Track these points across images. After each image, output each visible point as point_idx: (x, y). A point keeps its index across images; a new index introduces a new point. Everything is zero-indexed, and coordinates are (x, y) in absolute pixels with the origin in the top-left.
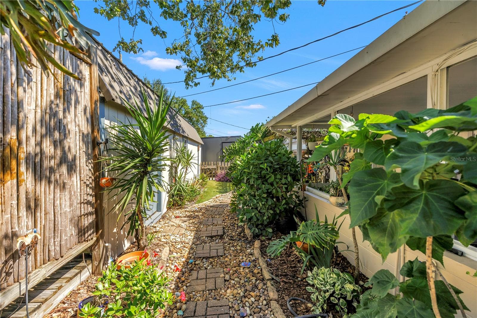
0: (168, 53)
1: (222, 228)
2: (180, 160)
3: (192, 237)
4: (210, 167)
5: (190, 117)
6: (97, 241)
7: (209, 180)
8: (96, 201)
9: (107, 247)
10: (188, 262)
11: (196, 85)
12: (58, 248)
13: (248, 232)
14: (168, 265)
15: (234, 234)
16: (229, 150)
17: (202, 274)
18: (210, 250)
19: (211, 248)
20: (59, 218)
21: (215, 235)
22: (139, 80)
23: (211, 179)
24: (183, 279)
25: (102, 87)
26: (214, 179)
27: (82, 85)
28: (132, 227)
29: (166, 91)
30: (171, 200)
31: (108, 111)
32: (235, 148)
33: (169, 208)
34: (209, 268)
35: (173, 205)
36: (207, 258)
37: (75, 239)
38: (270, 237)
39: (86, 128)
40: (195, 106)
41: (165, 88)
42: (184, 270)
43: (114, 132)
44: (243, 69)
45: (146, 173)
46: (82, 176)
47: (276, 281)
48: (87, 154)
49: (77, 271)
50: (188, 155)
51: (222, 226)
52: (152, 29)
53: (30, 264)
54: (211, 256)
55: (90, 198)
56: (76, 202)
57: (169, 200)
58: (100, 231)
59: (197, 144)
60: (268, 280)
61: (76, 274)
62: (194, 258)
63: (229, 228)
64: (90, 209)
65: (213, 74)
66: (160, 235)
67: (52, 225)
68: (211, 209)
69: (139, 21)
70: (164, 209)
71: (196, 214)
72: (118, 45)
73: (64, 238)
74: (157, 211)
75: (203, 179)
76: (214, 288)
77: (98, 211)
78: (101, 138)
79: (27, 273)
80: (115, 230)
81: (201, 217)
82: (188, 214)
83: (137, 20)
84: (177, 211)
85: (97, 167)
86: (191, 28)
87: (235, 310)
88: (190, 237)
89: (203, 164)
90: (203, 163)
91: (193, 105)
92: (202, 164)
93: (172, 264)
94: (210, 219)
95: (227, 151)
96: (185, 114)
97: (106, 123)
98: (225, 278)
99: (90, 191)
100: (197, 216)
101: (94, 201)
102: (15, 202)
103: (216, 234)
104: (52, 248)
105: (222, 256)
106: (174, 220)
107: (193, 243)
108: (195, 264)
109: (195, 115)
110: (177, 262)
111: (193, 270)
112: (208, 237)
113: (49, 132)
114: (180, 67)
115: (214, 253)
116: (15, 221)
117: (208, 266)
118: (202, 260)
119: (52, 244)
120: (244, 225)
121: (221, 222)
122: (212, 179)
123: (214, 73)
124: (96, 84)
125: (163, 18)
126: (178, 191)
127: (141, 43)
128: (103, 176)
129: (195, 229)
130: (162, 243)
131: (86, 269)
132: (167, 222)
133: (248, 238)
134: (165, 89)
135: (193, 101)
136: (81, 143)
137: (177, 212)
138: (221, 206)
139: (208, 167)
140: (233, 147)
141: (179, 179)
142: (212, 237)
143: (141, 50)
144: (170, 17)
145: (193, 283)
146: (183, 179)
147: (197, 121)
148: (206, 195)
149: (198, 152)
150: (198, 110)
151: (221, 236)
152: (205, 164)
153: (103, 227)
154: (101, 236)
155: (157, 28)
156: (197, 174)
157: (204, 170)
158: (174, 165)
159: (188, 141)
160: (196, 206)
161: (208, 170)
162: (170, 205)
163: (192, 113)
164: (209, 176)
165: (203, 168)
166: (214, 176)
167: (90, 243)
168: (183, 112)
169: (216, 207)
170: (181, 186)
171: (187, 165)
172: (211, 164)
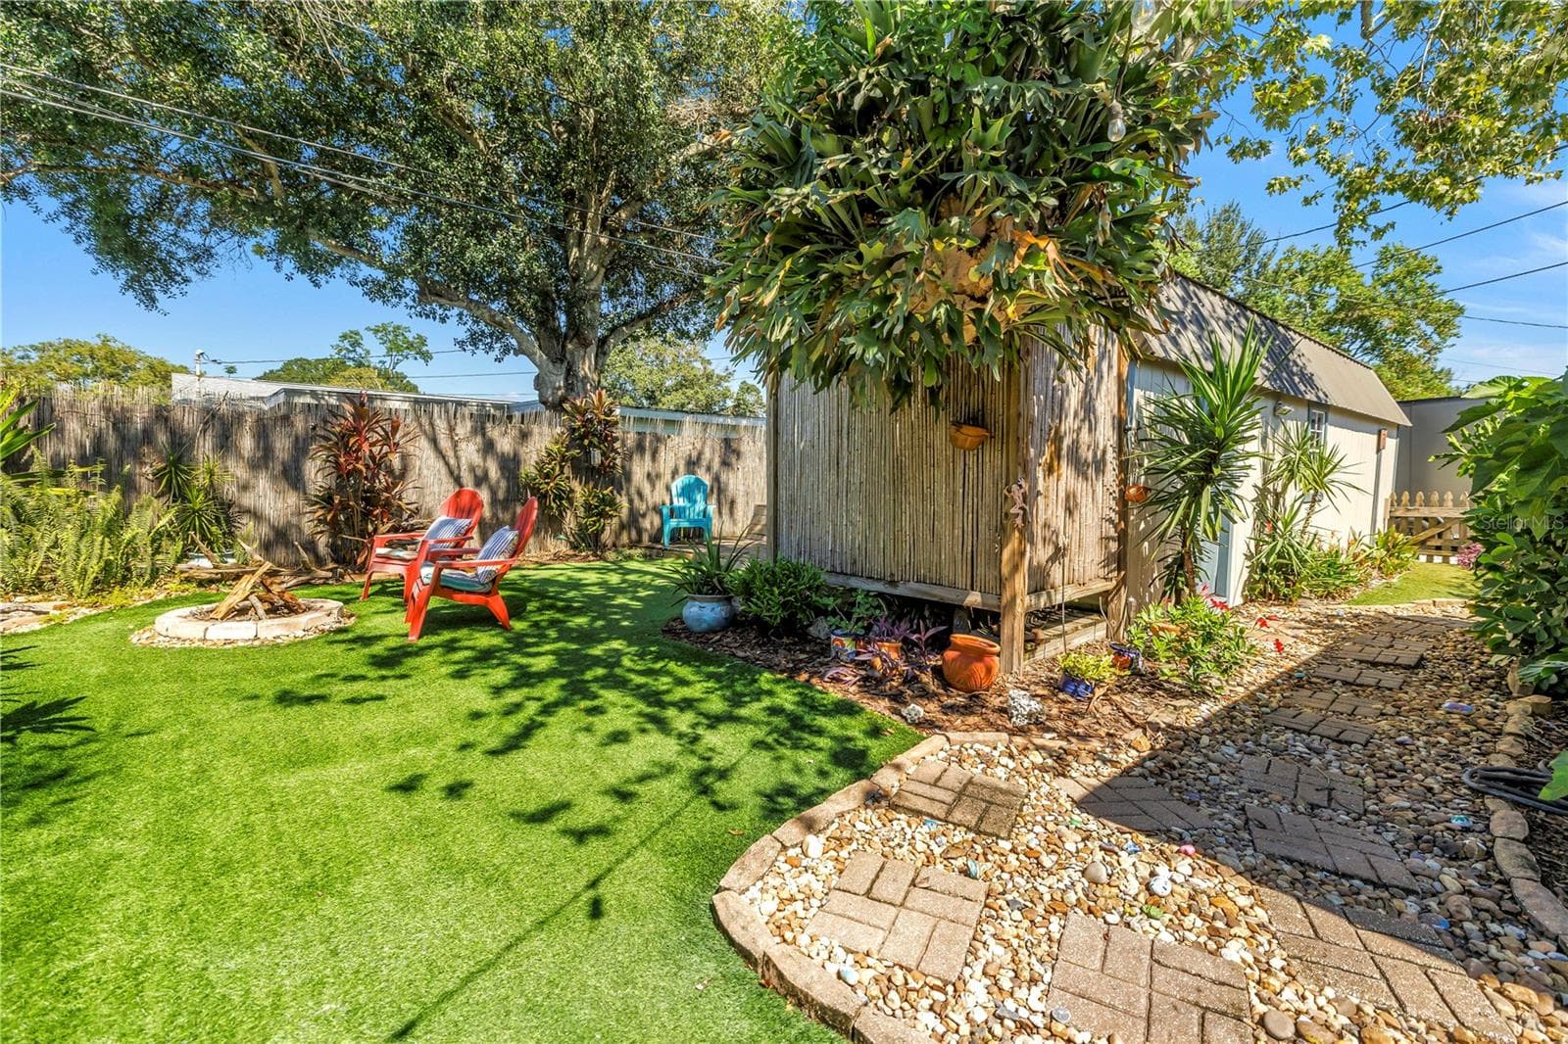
1: (1418, 657)
2: (1291, 471)
3: (1312, 653)
4: (1439, 513)
5: (1362, 317)
6: (1118, 586)
7: (1430, 559)
8: (1119, 522)
10: (1291, 677)
12: (1081, 570)
13: (1514, 678)
15: (1458, 674)
17: (1325, 695)
18: (1359, 676)
19: (1362, 675)
20: (1083, 532)
21: (1385, 661)
23: (1438, 559)
24: (1277, 688)
26: (1453, 560)
28: (1172, 582)
29: (1256, 241)
30: (1256, 577)
33: (1248, 600)
34: (1345, 694)
36: (1345, 683)
37: (1097, 569)
40: (1392, 270)
42: (1279, 681)
45: (1206, 480)
47: (1540, 743)
48: (1115, 448)
49: (1090, 621)
50: (1321, 459)
51: (1419, 654)
53: (1060, 576)
54: (1358, 682)
55: (1113, 515)
56: (1099, 515)
57: (1250, 577)
58: (1123, 571)
59: (1376, 427)
60: (1510, 734)
62: (1310, 675)
63: (1446, 661)
64: (1113, 532)
67: (1077, 537)
68: (1399, 622)
70: (1235, 598)
71: (1337, 621)
73: (1086, 560)
75: (1392, 547)
76: (1349, 713)
78: (1131, 421)
81: (1351, 630)
82: (1310, 617)
84: (1273, 609)
85: (1125, 466)
87: (1387, 736)
88: (1307, 651)
89: (1399, 502)
90: (1400, 495)
92: (1396, 500)
93: (1252, 667)
94: (1385, 639)
95: (1465, 440)
96: (1338, 311)
98: (1384, 711)
99: (1113, 504)
100: (1343, 626)
101: (1117, 521)
102: (1055, 498)
103: (1391, 662)
104: (1077, 568)
107: (1312, 660)
108: (1309, 682)
109: (1391, 305)
110: (1266, 668)
111: (1302, 686)
112: (1362, 661)
115: (1368, 681)
117: (1345, 692)
118: (1330, 682)
119: (1076, 562)
120: (1509, 664)
121: (1424, 649)
122: (1446, 560)
126: (1280, 556)
129: (1326, 644)
131: (1102, 624)
133: (1511, 693)
134: (1253, 234)
136: (1110, 431)
138: (1445, 623)
139: (1425, 512)
141: (1286, 524)
142: (1374, 664)
145: (1299, 697)
146: (1300, 527)
147: (1402, 329)
148: (1392, 593)
149: (1375, 456)
150: (1407, 282)
151: (1407, 667)
152: (1412, 501)
153: (1125, 569)
154: (1123, 582)
155: (1243, 141)
156: (1367, 531)
157: (1404, 523)
158: (1270, 487)
159: (1331, 416)
160: (1341, 608)
161: (1426, 524)
162: (1252, 590)
163: (1374, 300)
164: (1430, 547)
165: (1398, 514)
166: (1455, 549)
167: (1110, 585)
168: (1331, 304)
169: (1420, 622)
170: (1292, 546)
171: (1318, 488)
172: (1441, 502)
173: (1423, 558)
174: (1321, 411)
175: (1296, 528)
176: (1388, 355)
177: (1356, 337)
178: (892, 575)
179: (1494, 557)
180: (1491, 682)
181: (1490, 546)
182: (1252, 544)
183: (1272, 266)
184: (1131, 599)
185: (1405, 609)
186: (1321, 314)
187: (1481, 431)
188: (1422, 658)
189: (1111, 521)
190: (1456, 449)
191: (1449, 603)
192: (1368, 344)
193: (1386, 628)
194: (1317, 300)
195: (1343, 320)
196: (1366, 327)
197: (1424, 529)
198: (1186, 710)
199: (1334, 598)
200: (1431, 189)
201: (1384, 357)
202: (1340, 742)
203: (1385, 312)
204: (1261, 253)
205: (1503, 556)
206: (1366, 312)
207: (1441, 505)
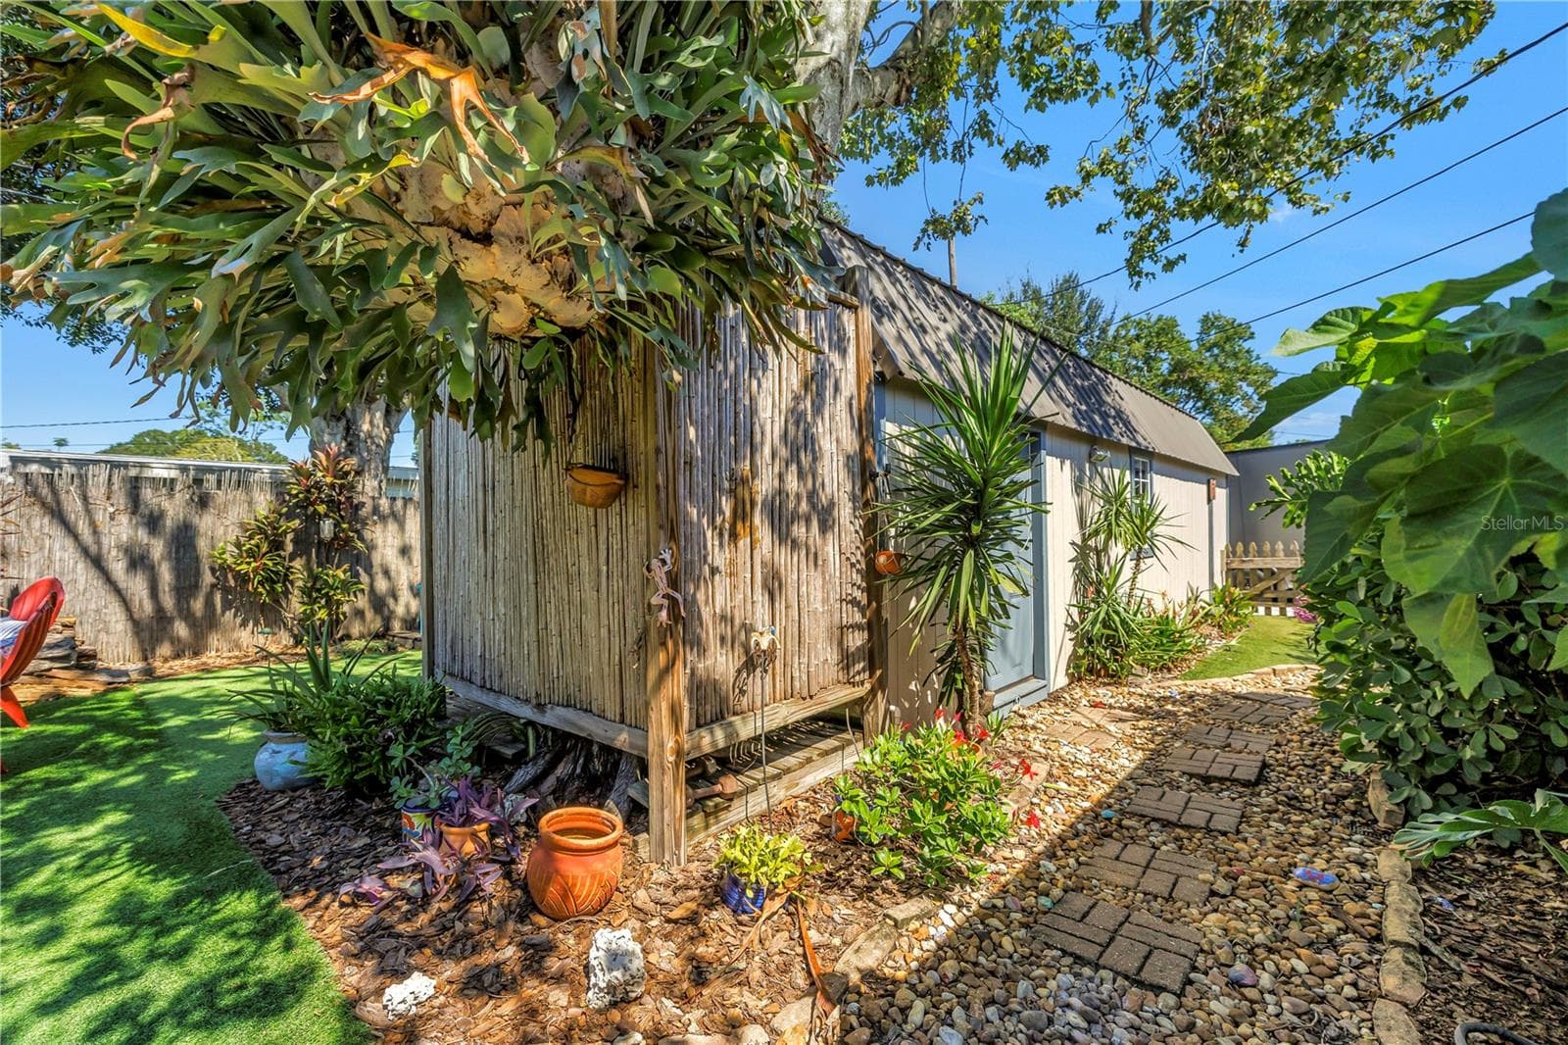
0: (1052, 205)
1: (1259, 764)
2: (1110, 525)
3: (1133, 765)
4: (1272, 564)
5: (1192, 379)
6: (873, 692)
7: (1268, 611)
8: (869, 603)
9: (891, 713)
10: (1097, 816)
11: (1170, 265)
12: (805, 678)
13: (1378, 798)
14: (1035, 800)
15: (1308, 792)
16: (1301, 478)
17: (1138, 853)
18: (1185, 808)
19: (1190, 805)
20: (805, 621)
21: (1220, 774)
22: (976, 304)
23: (1275, 611)
24: (1074, 844)
25: (880, 349)
26: (1290, 611)
27: (843, 352)
28: (949, 681)
29: (1095, 308)
30: (1081, 651)
31: (893, 401)
32: (1329, 468)
33: (1075, 678)
34: (1164, 848)
35: (1090, 670)
36: (1166, 824)
37: (833, 672)
38: (1506, 844)
39: (850, 441)
40: (1213, 336)
41: (1093, 296)
42: (1080, 827)
43: (908, 451)
44: (1390, 144)
46: (844, 544)
47: (1441, 961)
48: (853, 498)
49: (837, 743)
50: (1142, 510)
51: (1260, 758)
52: (1006, 156)
53: (768, 689)
54: (1183, 821)
55: (858, 594)
56: (834, 596)
57: (1075, 652)
58: (878, 673)
59: (1205, 477)
60: (1396, 943)
61: (835, 750)
62: (1122, 812)
63: (1293, 769)
64: (858, 618)
65: (1229, 213)
66: (1032, 735)
67: (796, 630)
68: (1236, 703)
69: (977, 142)
70: (1058, 678)
71: (1169, 707)
72: (924, 231)
73: (814, 662)
74: (1034, 676)
75: (1229, 604)
76: (1166, 895)
77: (875, 627)
78: (880, 461)
79: (764, 705)
80: (912, 687)
81: (1183, 719)
82: (1139, 703)
83: (973, 143)
84: (1101, 691)
85: (870, 526)
86: (1149, 81)
87: (1216, 960)
88: (1127, 761)
89: (1234, 553)
90: (1234, 547)
91: (1204, 331)
92: (1231, 552)
93: (1048, 803)
94: (1221, 732)
95: (1288, 483)
96: (1171, 373)
97: (890, 428)
98: (1215, 887)
99: (857, 578)
100: (1174, 714)
101: (864, 602)
102: (749, 576)
103: (1227, 775)
104: (796, 674)
105: (1224, 834)
106: (1087, 711)
107: (1131, 778)
108: (1120, 826)
109: (1216, 368)
110: (1066, 804)
111: (1109, 836)
112: (1192, 776)
113: (794, 457)
114: (1110, 223)
115: (1197, 818)
116: (749, 607)
117: (1164, 843)
118: (1147, 823)
119: (796, 665)
120: (1367, 773)
121: (1266, 747)
122: (1283, 612)
123: (1229, 207)
124: (867, 347)
125: (1033, 111)
126: (1105, 625)
127: (981, 202)
128: (884, 546)
129: (1152, 746)
130: (1032, 754)
131: (852, 747)
132: (1061, 711)
133: (1375, 821)
134: (1092, 301)
135: (1205, 320)
136: (843, 474)
137: (1104, 694)
138: (1287, 703)
139: (1259, 563)
140: (1318, 468)
141: (1110, 587)
142: (1207, 780)
143: (981, 221)
144: (1052, 100)
145: (1100, 862)
146: (1127, 587)
147: (1228, 390)
148: (1231, 661)
149: (1206, 508)
150: (1227, 347)
151: (1246, 784)
152: (1246, 552)
153: (884, 665)
154: (881, 685)
155: (1019, 144)
156: (1205, 585)
157: (1240, 576)
158: (1092, 543)
159: (1156, 464)
160: (1175, 686)
161: (1261, 574)
162: (1077, 667)
163: (1201, 364)
164: (1267, 600)
165: (1234, 566)
166: (1290, 601)
167: (860, 692)
168: (1165, 367)
169: (1260, 700)
170: (1117, 613)
171: (1143, 544)
172: (1273, 553)
173: (1262, 610)
174: (1144, 459)
175: (1121, 591)
176: (1217, 414)
177: (1188, 397)
178: (538, 695)
179: (1337, 635)
180: (1349, 802)
181: (1331, 618)
182: (1075, 611)
183: (1111, 332)
184: (892, 708)
185: (1243, 683)
186: (1156, 376)
187: (1304, 472)
188: (1265, 765)
189: (854, 602)
190: (1279, 494)
191: (1290, 670)
192: (1199, 404)
193: (1223, 713)
194: (1153, 364)
195: (1176, 382)
196: (1196, 388)
197: (1261, 580)
198: (914, 925)
199: (1169, 670)
200: (1219, 196)
201: (1214, 414)
202: (1140, 984)
203: (1211, 373)
204: (1100, 320)
205: (1345, 634)
206: (1195, 374)
207: (1273, 555)
